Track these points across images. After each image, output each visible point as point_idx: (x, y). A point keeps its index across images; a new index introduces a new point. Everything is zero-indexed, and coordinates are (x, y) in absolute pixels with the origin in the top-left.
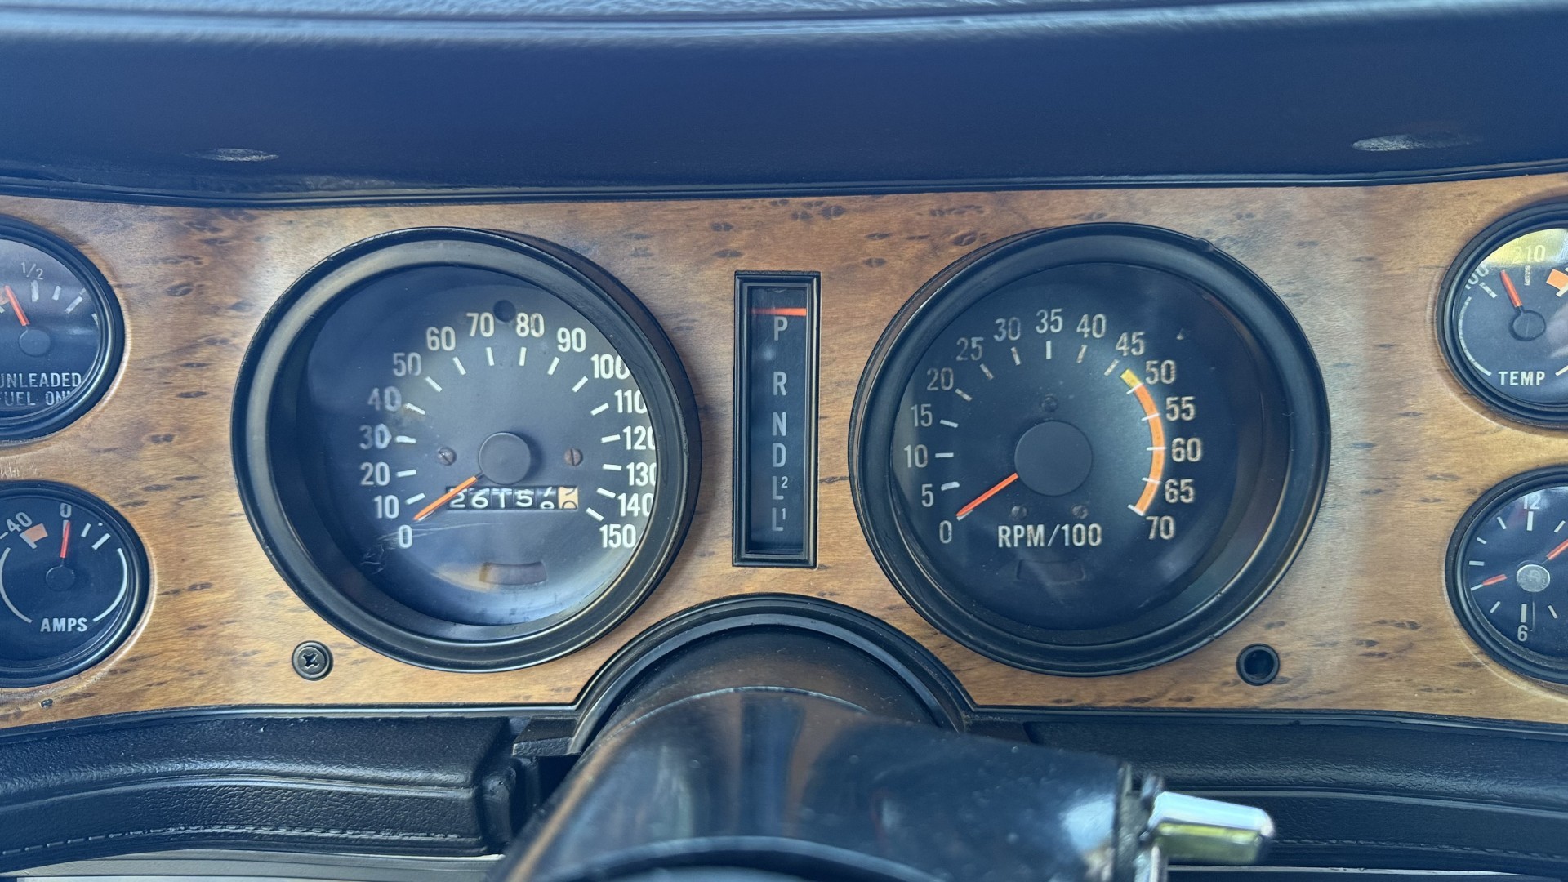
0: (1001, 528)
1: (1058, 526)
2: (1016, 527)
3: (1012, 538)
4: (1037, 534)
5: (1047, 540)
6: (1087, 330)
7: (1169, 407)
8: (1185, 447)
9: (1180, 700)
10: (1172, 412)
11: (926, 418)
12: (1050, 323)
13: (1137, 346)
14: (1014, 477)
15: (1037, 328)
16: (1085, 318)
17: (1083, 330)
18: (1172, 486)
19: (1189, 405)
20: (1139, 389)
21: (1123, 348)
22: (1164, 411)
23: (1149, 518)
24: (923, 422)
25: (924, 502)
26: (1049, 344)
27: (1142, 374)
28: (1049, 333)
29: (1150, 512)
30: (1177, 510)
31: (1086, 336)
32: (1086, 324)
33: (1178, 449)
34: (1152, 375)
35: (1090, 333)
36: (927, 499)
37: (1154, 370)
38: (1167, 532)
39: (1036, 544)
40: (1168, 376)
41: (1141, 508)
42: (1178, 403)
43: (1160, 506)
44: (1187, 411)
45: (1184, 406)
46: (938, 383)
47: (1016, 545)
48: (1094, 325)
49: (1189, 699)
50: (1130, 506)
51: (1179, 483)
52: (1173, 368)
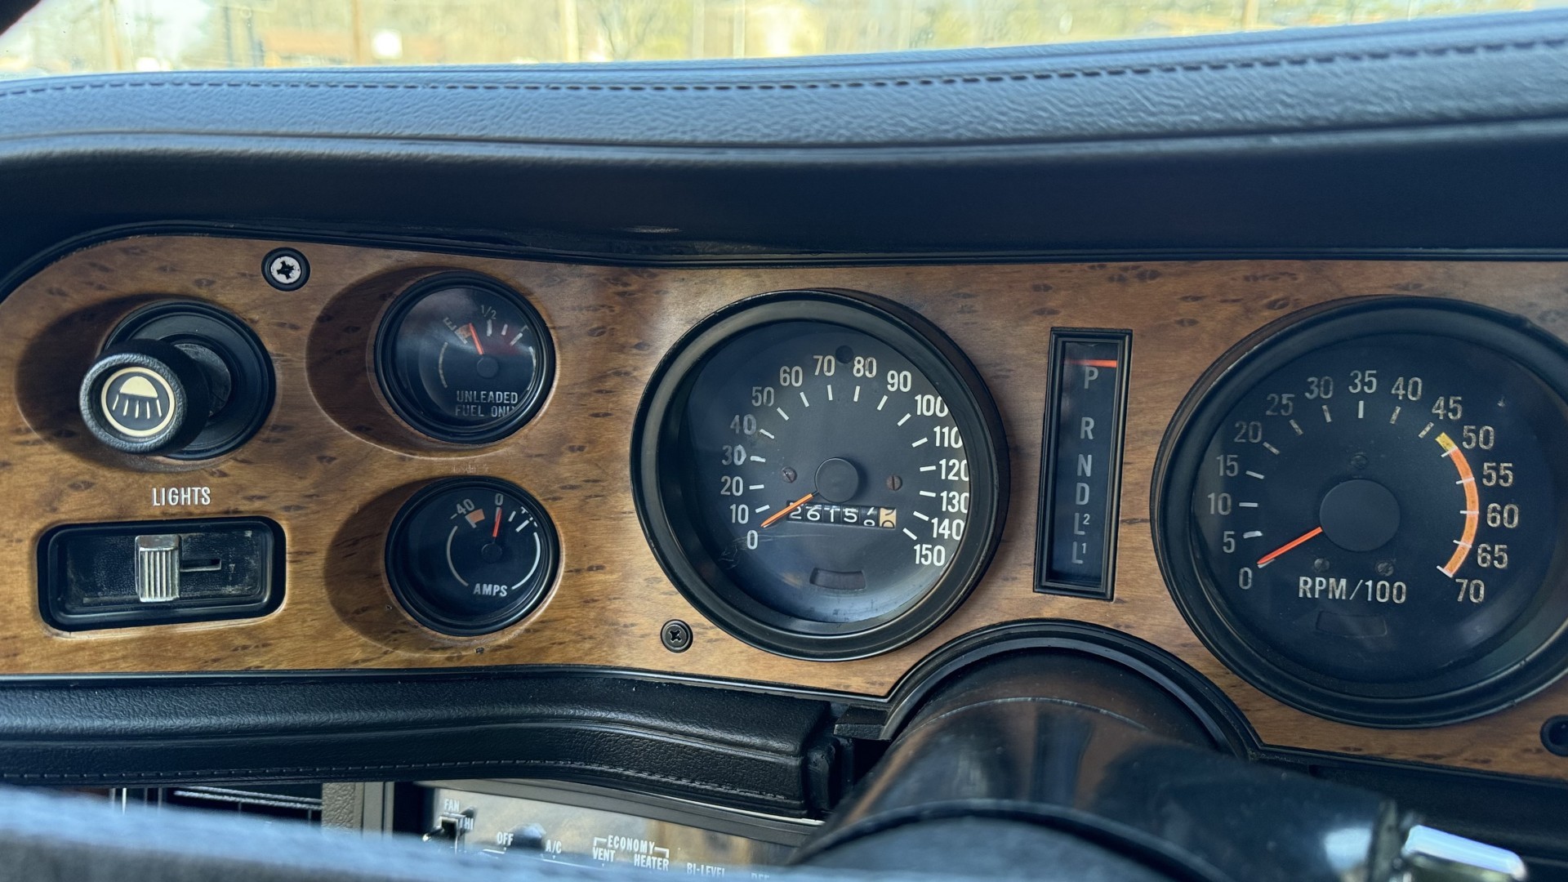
0: (1302, 579)
1: (1361, 581)
2: (1318, 579)
3: (1313, 589)
4: (1340, 587)
5: (1349, 594)
6: (1401, 392)
7: (1486, 471)
8: (1501, 513)
9: (1475, 761)
10: (1489, 478)
11: (1232, 468)
12: (1363, 383)
13: (1455, 411)
14: (1319, 530)
15: (1350, 388)
16: (1401, 379)
17: (1398, 392)
18: (1485, 550)
19: (1507, 472)
20: (1455, 452)
21: (1439, 411)
22: (1479, 476)
23: (1457, 580)
24: (1228, 472)
25: (1225, 548)
26: (1361, 403)
27: (1458, 439)
28: (1362, 393)
29: (1459, 574)
30: (1488, 574)
31: (1400, 398)
32: (1401, 387)
33: (1493, 514)
34: (1469, 441)
35: (1405, 396)
36: (1229, 545)
37: (1471, 434)
38: (1477, 595)
39: (1337, 597)
40: (1486, 442)
41: (1451, 571)
42: (1497, 469)
43: (1470, 568)
44: (1505, 478)
45: (1502, 473)
46: (1245, 436)
47: (1317, 596)
48: (1410, 388)
49: (1486, 762)
50: (1438, 567)
51: (1493, 549)
52: (1492, 434)
